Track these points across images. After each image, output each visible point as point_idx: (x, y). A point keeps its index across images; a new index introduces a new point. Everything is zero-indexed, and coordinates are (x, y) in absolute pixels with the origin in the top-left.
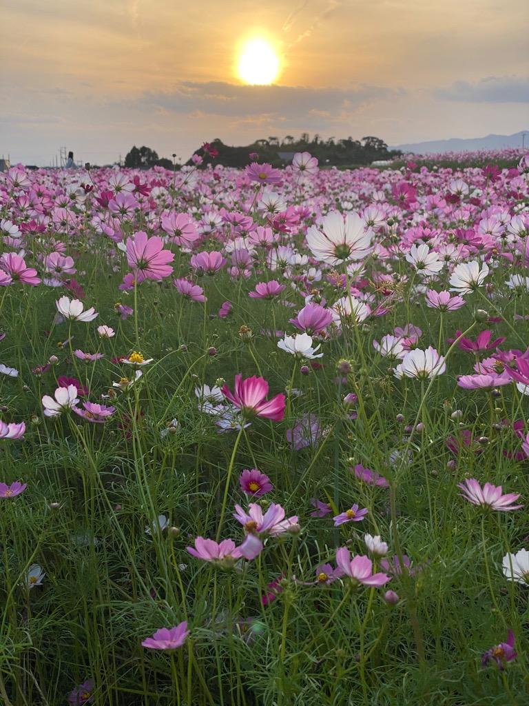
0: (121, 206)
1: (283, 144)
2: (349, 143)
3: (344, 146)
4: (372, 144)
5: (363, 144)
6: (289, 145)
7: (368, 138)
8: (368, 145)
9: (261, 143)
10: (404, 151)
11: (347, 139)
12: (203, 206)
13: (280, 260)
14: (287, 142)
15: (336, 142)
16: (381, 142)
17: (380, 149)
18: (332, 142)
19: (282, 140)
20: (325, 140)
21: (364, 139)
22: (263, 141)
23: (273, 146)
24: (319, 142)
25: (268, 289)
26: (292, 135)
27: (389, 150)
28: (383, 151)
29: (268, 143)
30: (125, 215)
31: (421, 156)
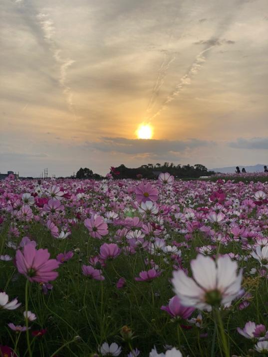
0: (51, 207)
1: (155, 167)
2: (188, 167)
3: (185, 169)
4: (199, 168)
5: (195, 168)
6: (158, 168)
7: (197, 165)
8: (197, 168)
9: (144, 167)
10: (215, 171)
11: (187, 165)
12: (111, 202)
13: (156, 248)
14: (157, 166)
15: (181, 166)
16: (204, 167)
17: (203, 170)
18: (180, 167)
19: (155, 165)
20: (176, 166)
21: (195, 165)
22: (145, 166)
23: (150, 168)
24: (173, 167)
25: (148, 275)
26: (159, 163)
27: (208, 171)
28: (205, 171)
29: (148, 167)
30: (54, 213)
31: (225, 174)
